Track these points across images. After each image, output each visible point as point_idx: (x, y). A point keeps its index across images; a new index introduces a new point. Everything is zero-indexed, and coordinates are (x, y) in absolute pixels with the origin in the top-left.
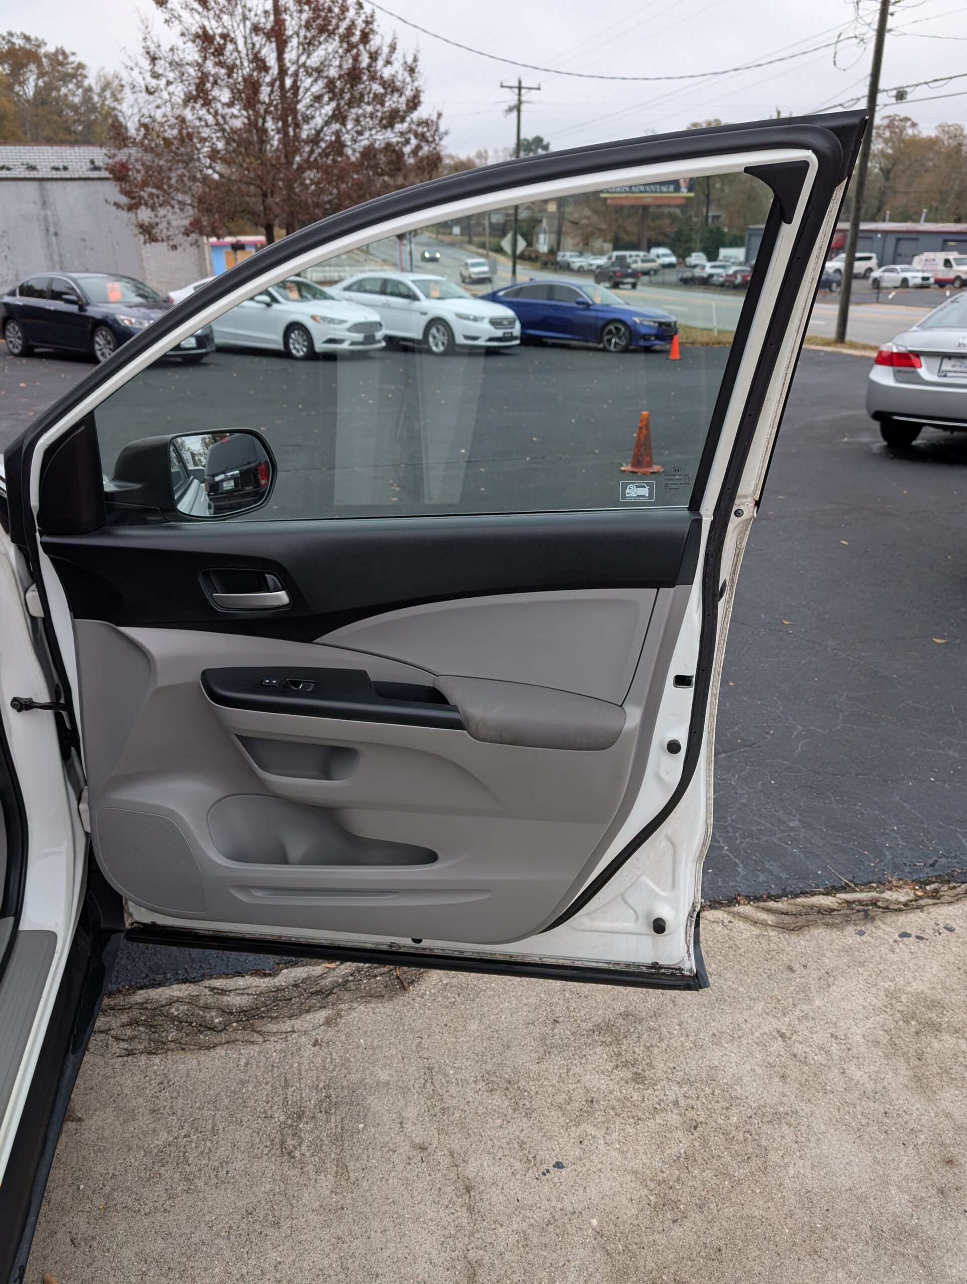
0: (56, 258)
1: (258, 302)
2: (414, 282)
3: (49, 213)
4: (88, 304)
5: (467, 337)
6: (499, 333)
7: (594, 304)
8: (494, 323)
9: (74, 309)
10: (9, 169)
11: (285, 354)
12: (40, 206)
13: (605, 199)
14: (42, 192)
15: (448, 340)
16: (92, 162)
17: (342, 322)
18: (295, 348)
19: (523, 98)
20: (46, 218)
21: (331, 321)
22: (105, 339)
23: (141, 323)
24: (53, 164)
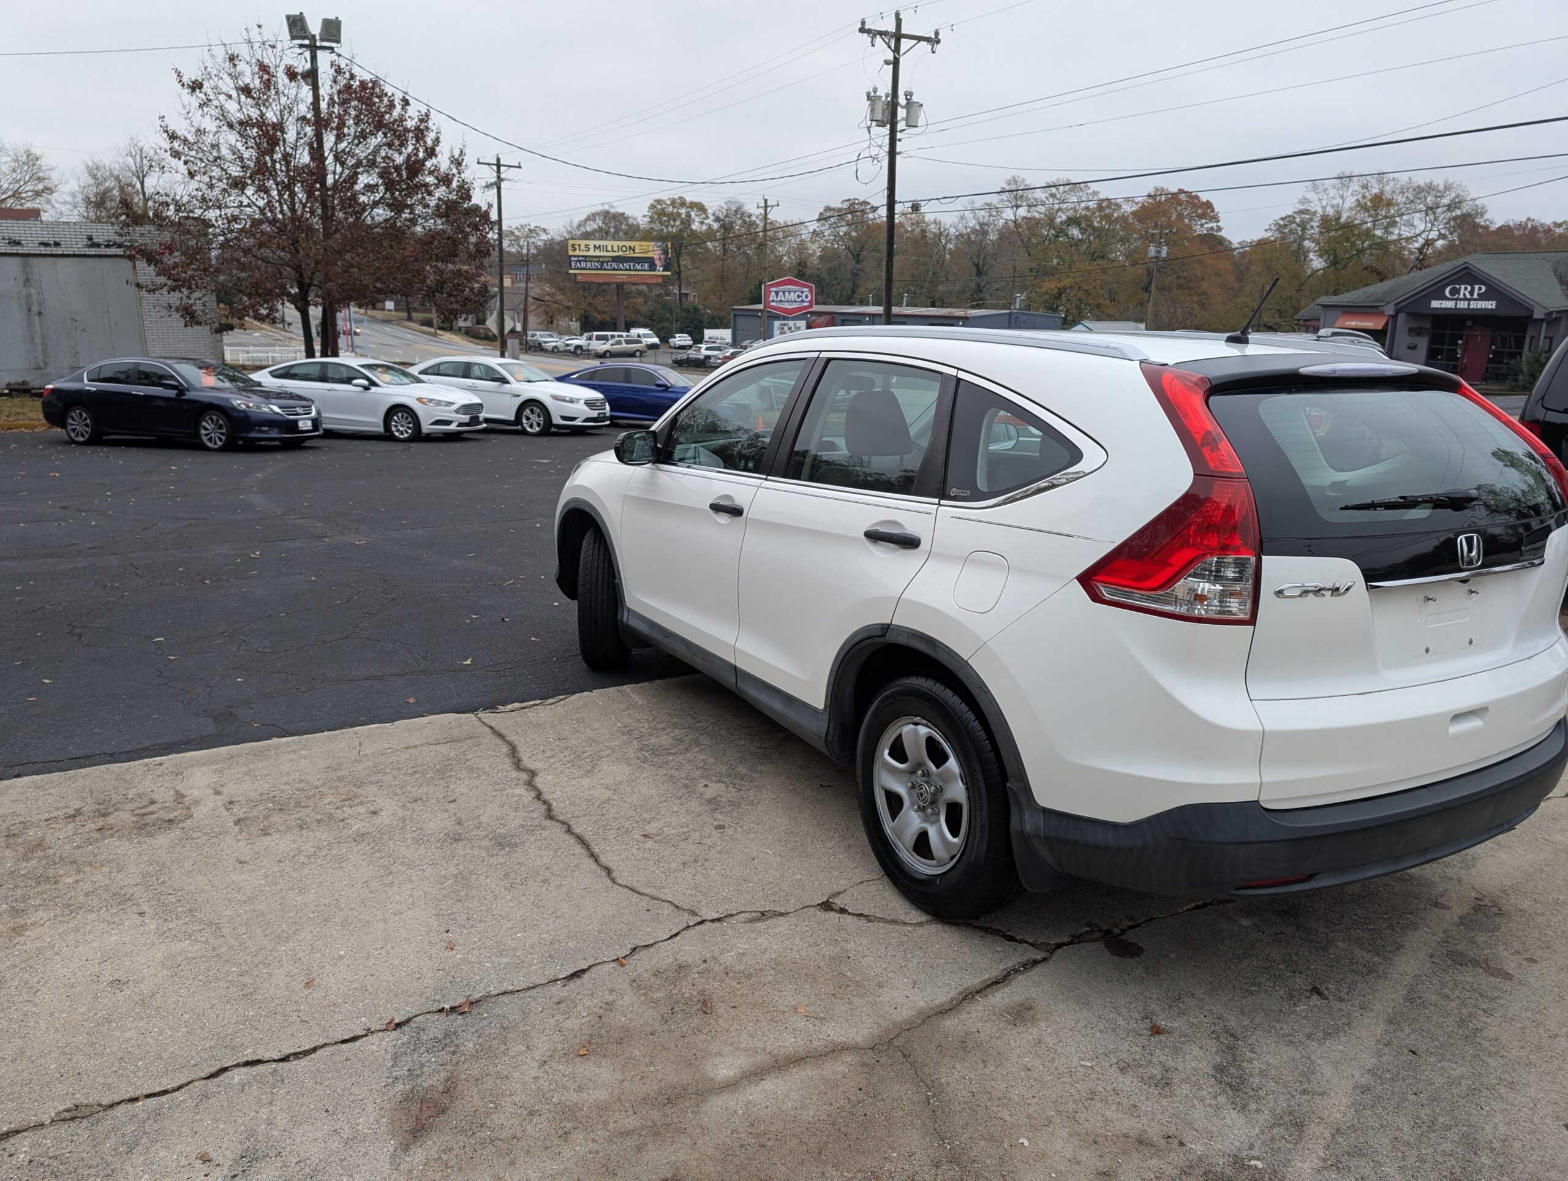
1: (355, 385)
2: (500, 365)
3: (33, 291)
4: (189, 388)
5: (564, 418)
6: (594, 414)
7: (672, 386)
8: (590, 404)
9: (172, 393)
11: (387, 436)
12: (22, 283)
13: (575, 275)
14: (25, 266)
15: (545, 421)
16: (90, 238)
17: (450, 404)
18: (398, 430)
19: (502, 176)
20: (29, 296)
21: (439, 403)
22: (215, 423)
23: (258, 407)
24: (41, 240)
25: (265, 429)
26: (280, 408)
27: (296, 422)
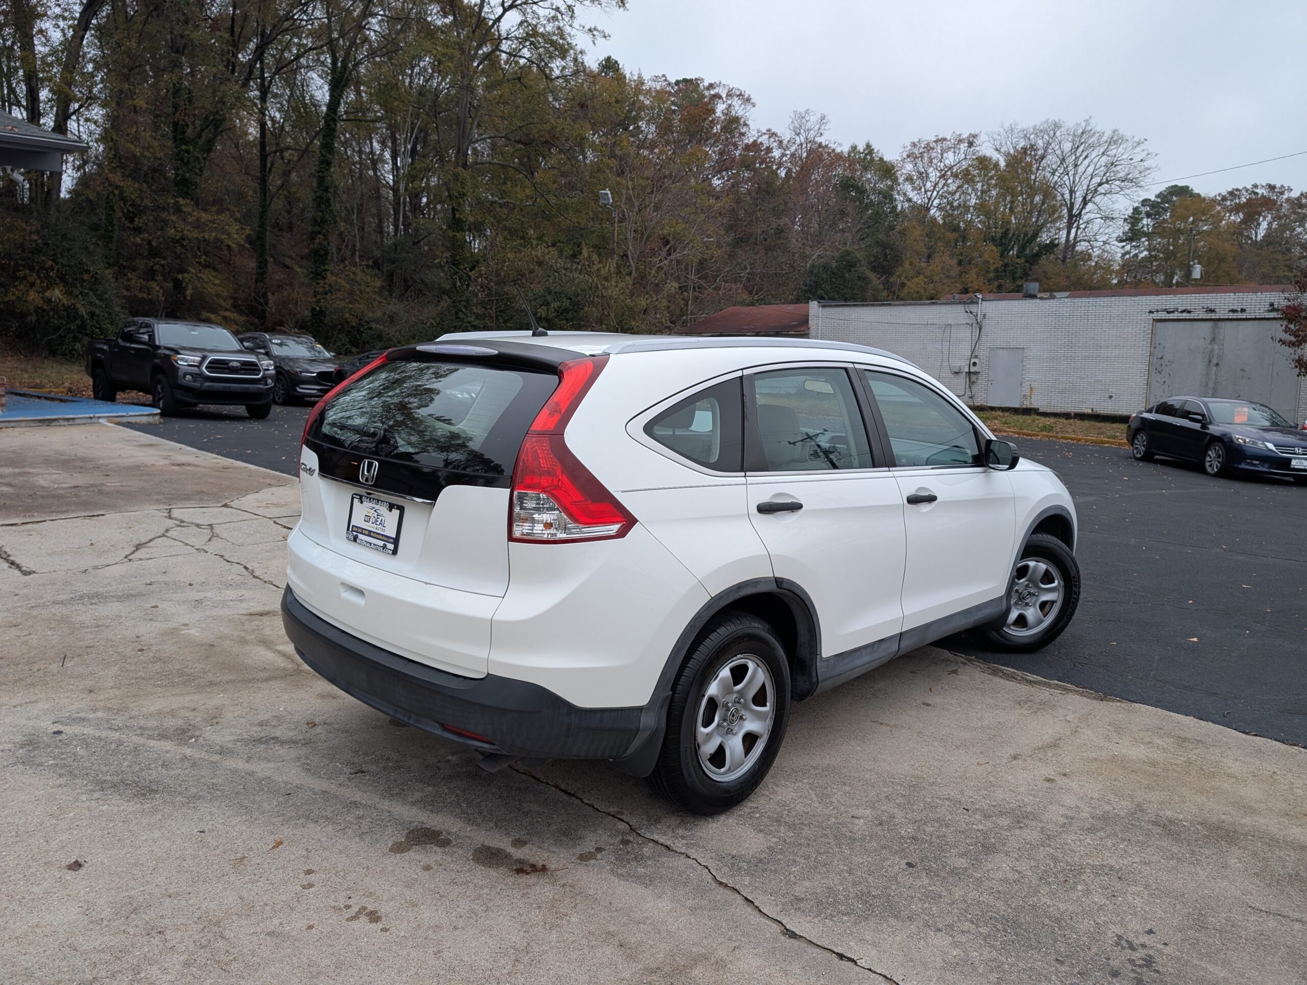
0: (1211, 385)
3: (1216, 347)
4: (1211, 423)
9: (1197, 426)
10: (1189, 312)
12: (1209, 341)
14: (1214, 328)
16: (1272, 305)
20: (1212, 351)
22: (1217, 453)
23: (1255, 443)
24: (1231, 307)
25: (1255, 462)
26: (1275, 446)
27: (1290, 460)
